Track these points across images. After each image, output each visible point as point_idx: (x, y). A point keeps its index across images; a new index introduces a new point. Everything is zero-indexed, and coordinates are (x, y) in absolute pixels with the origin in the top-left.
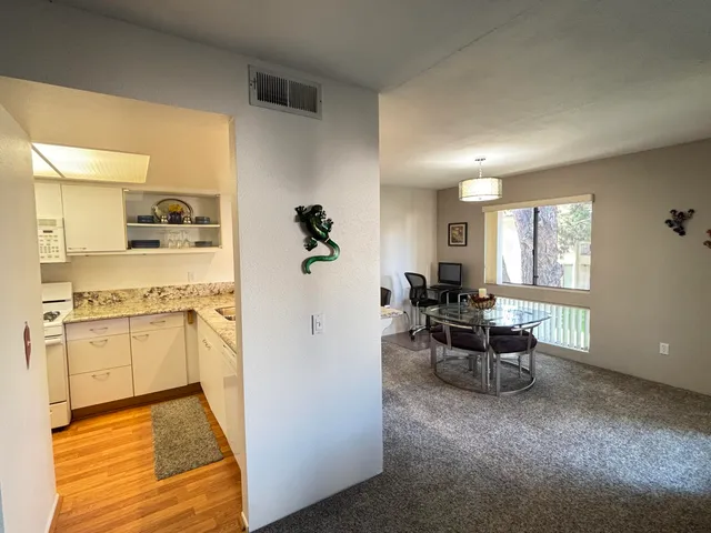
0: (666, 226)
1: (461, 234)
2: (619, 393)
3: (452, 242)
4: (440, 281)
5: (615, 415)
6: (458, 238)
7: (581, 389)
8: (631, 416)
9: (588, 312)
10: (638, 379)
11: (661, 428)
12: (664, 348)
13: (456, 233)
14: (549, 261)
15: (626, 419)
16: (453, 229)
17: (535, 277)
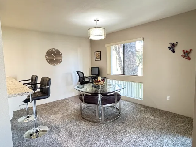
0: (168, 49)
1: (99, 56)
2: (152, 117)
3: (96, 59)
4: (92, 74)
5: (148, 129)
6: (98, 57)
7: (138, 117)
8: (155, 130)
9: (142, 84)
10: (159, 110)
11: (165, 134)
12: (168, 98)
13: (97, 55)
14: (133, 66)
15: (153, 131)
16: (96, 54)
17: (124, 71)
